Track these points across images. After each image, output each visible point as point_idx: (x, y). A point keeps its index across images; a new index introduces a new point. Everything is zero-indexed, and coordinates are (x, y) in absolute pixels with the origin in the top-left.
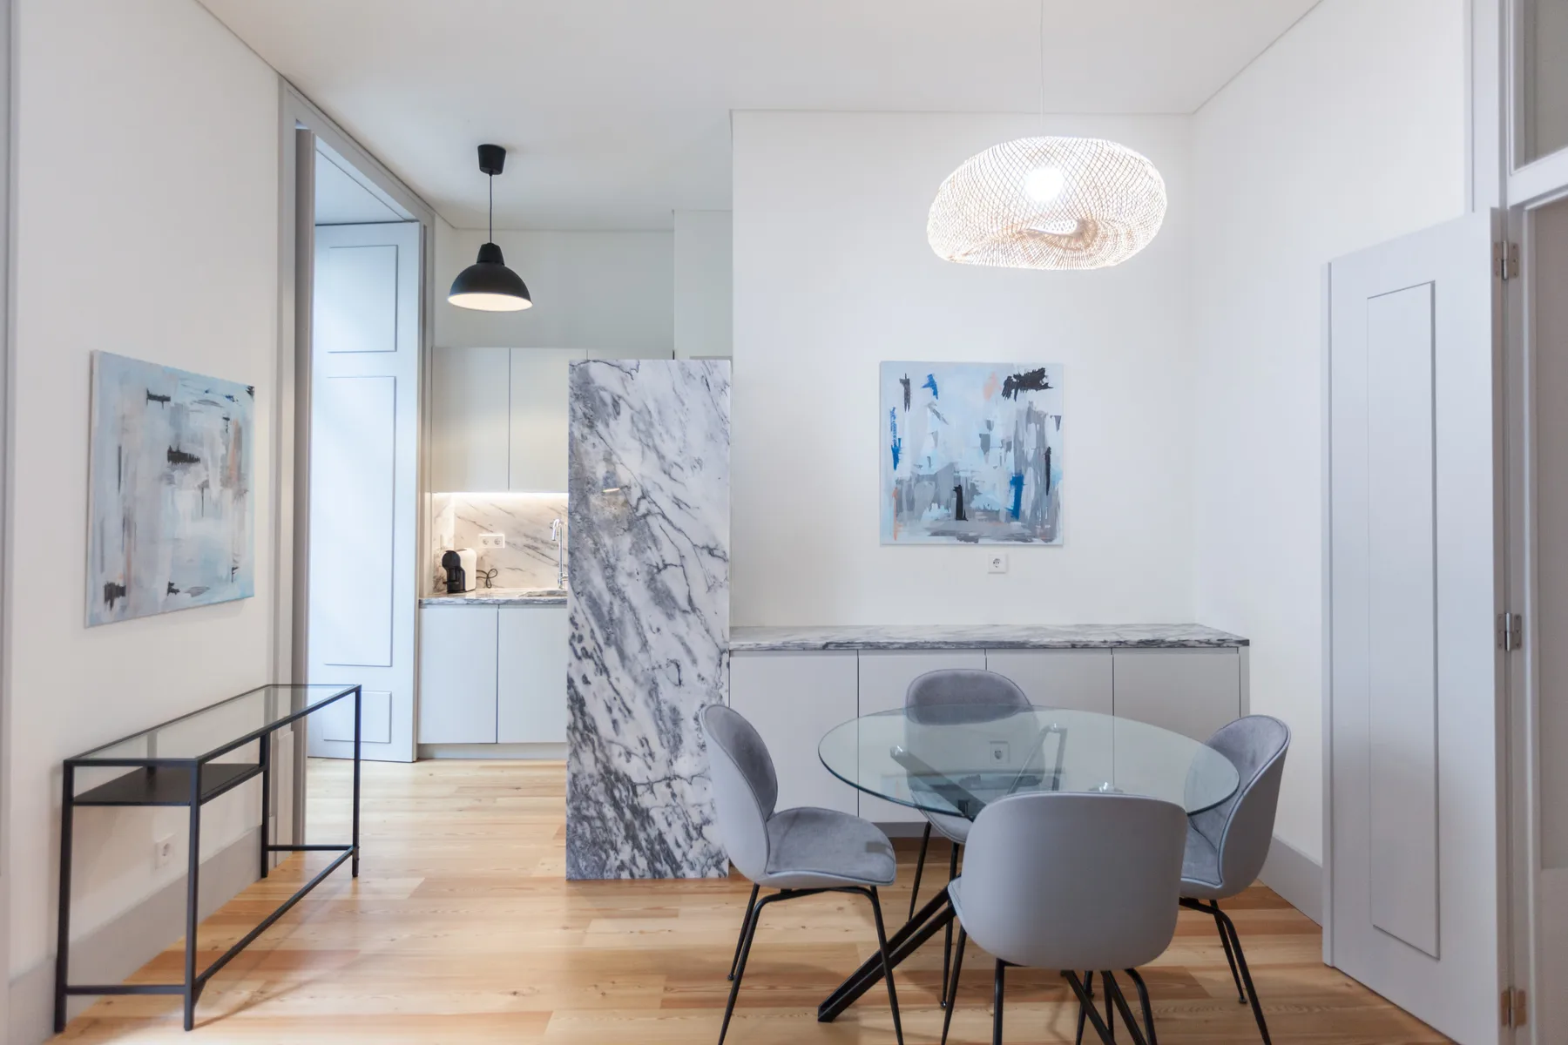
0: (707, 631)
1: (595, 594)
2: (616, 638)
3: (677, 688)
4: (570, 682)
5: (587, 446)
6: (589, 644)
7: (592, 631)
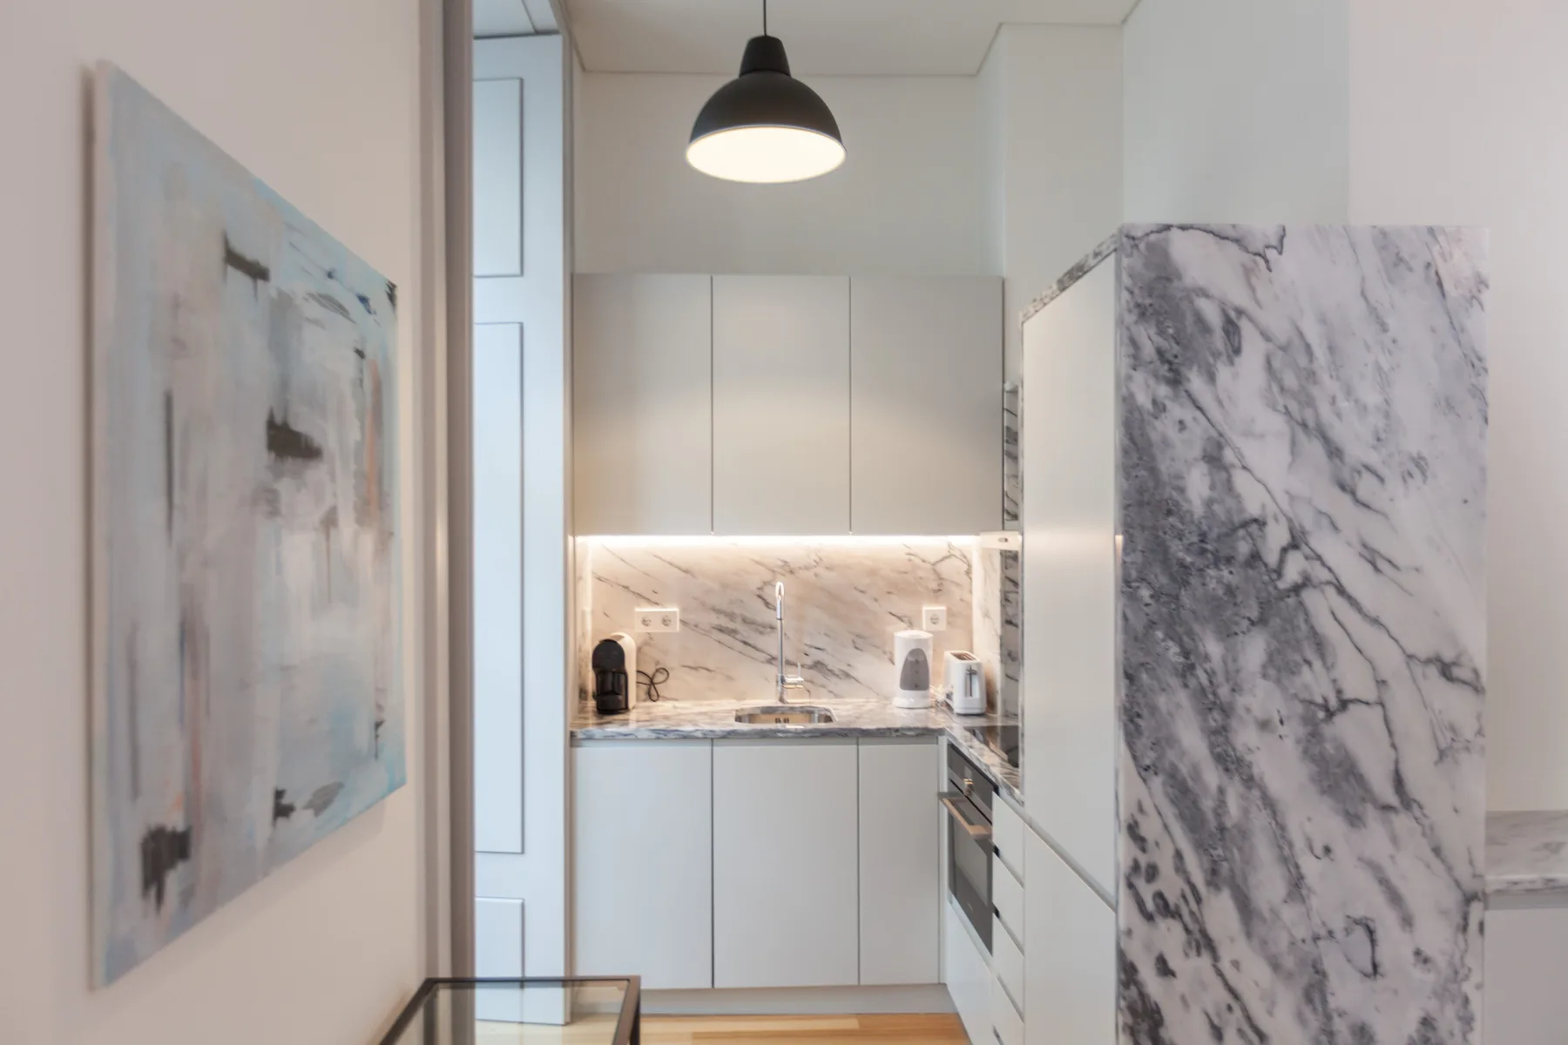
0: (1437, 851)
1: (1184, 770)
2: (1232, 870)
3: (1369, 983)
4: (1128, 972)
5: (1164, 427)
6: (1171, 885)
7: (1179, 855)
